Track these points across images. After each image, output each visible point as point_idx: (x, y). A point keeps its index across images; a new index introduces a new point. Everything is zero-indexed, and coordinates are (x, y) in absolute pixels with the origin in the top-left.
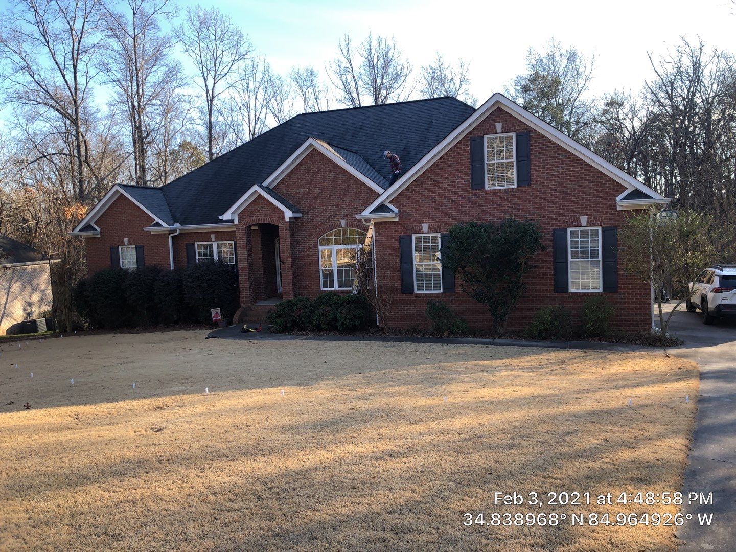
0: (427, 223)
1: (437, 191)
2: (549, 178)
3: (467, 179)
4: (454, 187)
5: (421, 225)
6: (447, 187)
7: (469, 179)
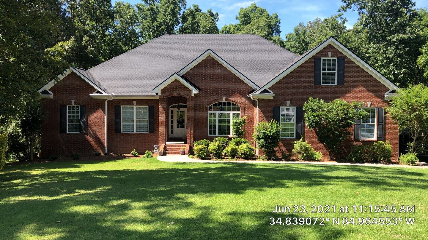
0: (289, 101)
1: (295, 84)
2: (353, 81)
3: (312, 79)
4: (305, 83)
5: (286, 102)
6: (301, 83)
7: (313, 79)
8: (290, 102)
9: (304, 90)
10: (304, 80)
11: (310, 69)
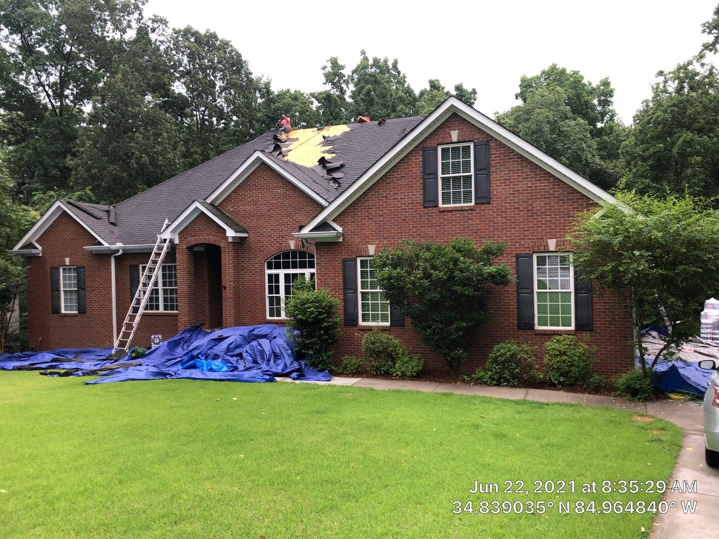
0: (373, 244)
1: (385, 207)
2: (512, 194)
3: (419, 195)
4: (404, 204)
5: (367, 247)
6: (396, 204)
7: (421, 195)
8: (376, 247)
9: (403, 220)
10: (402, 198)
11: (414, 173)
